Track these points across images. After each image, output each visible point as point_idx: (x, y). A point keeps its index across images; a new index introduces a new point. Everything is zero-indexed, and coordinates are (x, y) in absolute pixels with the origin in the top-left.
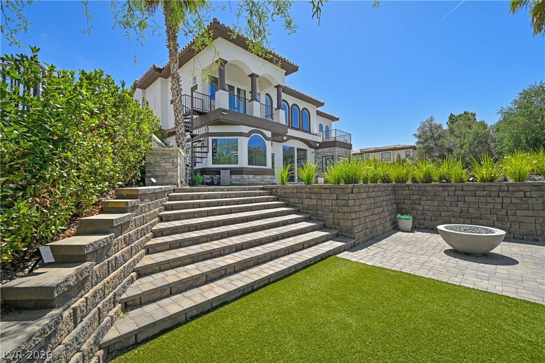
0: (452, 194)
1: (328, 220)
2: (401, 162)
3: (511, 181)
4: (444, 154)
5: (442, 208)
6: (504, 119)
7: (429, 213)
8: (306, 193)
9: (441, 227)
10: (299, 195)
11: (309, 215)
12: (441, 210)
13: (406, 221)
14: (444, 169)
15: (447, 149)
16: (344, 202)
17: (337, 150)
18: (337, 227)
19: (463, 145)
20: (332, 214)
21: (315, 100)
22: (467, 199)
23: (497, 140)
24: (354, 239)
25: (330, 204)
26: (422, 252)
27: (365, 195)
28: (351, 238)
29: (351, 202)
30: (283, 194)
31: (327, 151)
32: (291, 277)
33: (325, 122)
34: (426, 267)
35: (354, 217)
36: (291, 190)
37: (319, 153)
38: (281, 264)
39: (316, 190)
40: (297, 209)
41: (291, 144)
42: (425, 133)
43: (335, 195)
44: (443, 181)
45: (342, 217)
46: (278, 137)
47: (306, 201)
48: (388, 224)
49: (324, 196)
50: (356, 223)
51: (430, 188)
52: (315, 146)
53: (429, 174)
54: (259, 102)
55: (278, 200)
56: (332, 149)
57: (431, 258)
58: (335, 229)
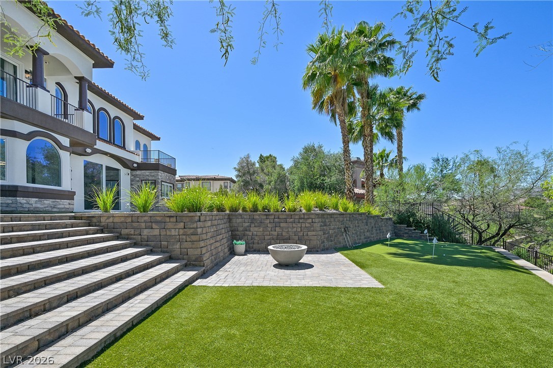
0: (272, 221)
1: (175, 251)
2: (223, 192)
3: (304, 211)
4: (259, 188)
5: (266, 233)
6: (295, 165)
7: (256, 238)
8: (145, 222)
9: (270, 247)
10: (135, 225)
11: (151, 248)
12: (264, 234)
13: (240, 246)
14: (266, 201)
15: (259, 184)
16: (192, 231)
17: (160, 174)
18: (185, 257)
19: (271, 182)
20: (179, 244)
21: (132, 111)
22: (282, 225)
23: (291, 181)
24: (204, 266)
25: (177, 234)
26: (260, 269)
27: (209, 223)
28: (201, 266)
29: (199, 230)
30: (110, 224)
31: (147, 174)
32: (155, 314)
33: (143, 140)
34: (267, 279)
35: (203, 245)
36: (123, 219)
37: (137, 175)
38: (139, 303)
39: (159, 219)
40: (134, 241)
41: (95, 159)
42: (243, 167)
43: (182, 224)
44: (266, 210)
45: (190, 246)
46: (79, 147)
47: (146, 232)
48: (226, 250)
49: (170, 225)
50: (204, 250)
51: (257, 217)
52: (132, 167)
53: (256, 205)
54: (49, 92)
55: (102, 232)
56: (153, 173)
57: (267, 272)
58: (183, 259)
